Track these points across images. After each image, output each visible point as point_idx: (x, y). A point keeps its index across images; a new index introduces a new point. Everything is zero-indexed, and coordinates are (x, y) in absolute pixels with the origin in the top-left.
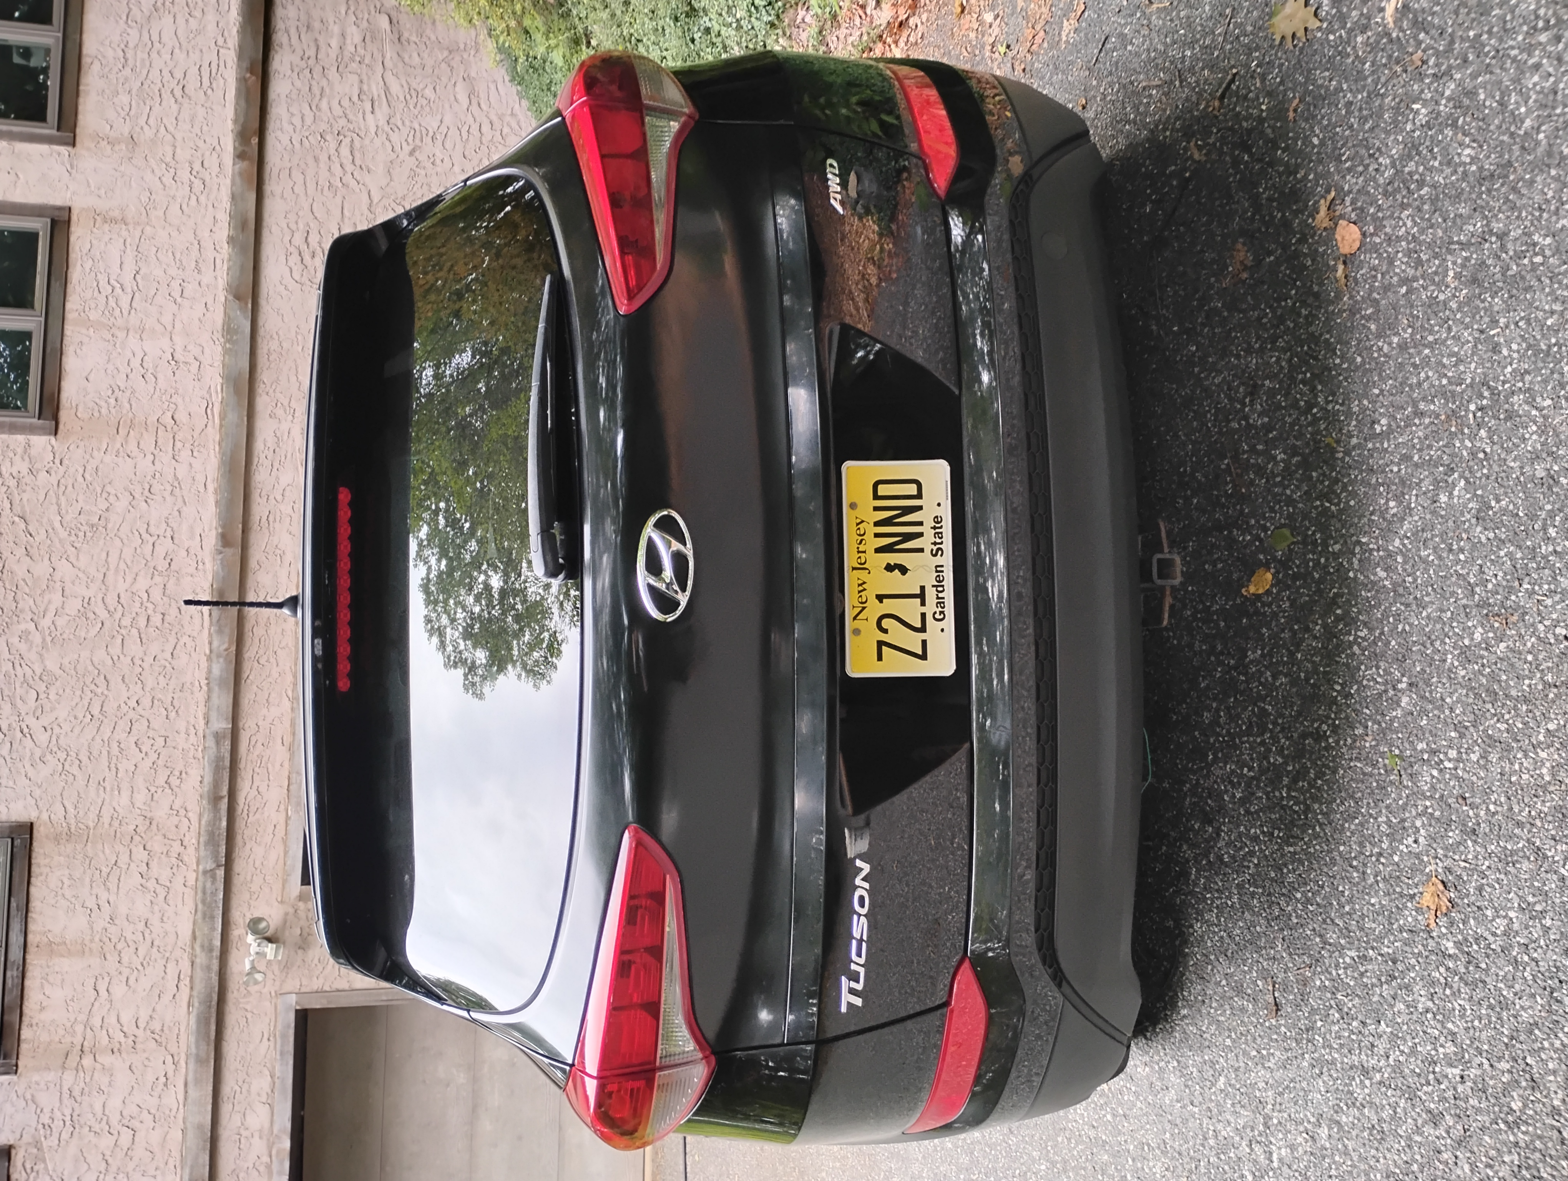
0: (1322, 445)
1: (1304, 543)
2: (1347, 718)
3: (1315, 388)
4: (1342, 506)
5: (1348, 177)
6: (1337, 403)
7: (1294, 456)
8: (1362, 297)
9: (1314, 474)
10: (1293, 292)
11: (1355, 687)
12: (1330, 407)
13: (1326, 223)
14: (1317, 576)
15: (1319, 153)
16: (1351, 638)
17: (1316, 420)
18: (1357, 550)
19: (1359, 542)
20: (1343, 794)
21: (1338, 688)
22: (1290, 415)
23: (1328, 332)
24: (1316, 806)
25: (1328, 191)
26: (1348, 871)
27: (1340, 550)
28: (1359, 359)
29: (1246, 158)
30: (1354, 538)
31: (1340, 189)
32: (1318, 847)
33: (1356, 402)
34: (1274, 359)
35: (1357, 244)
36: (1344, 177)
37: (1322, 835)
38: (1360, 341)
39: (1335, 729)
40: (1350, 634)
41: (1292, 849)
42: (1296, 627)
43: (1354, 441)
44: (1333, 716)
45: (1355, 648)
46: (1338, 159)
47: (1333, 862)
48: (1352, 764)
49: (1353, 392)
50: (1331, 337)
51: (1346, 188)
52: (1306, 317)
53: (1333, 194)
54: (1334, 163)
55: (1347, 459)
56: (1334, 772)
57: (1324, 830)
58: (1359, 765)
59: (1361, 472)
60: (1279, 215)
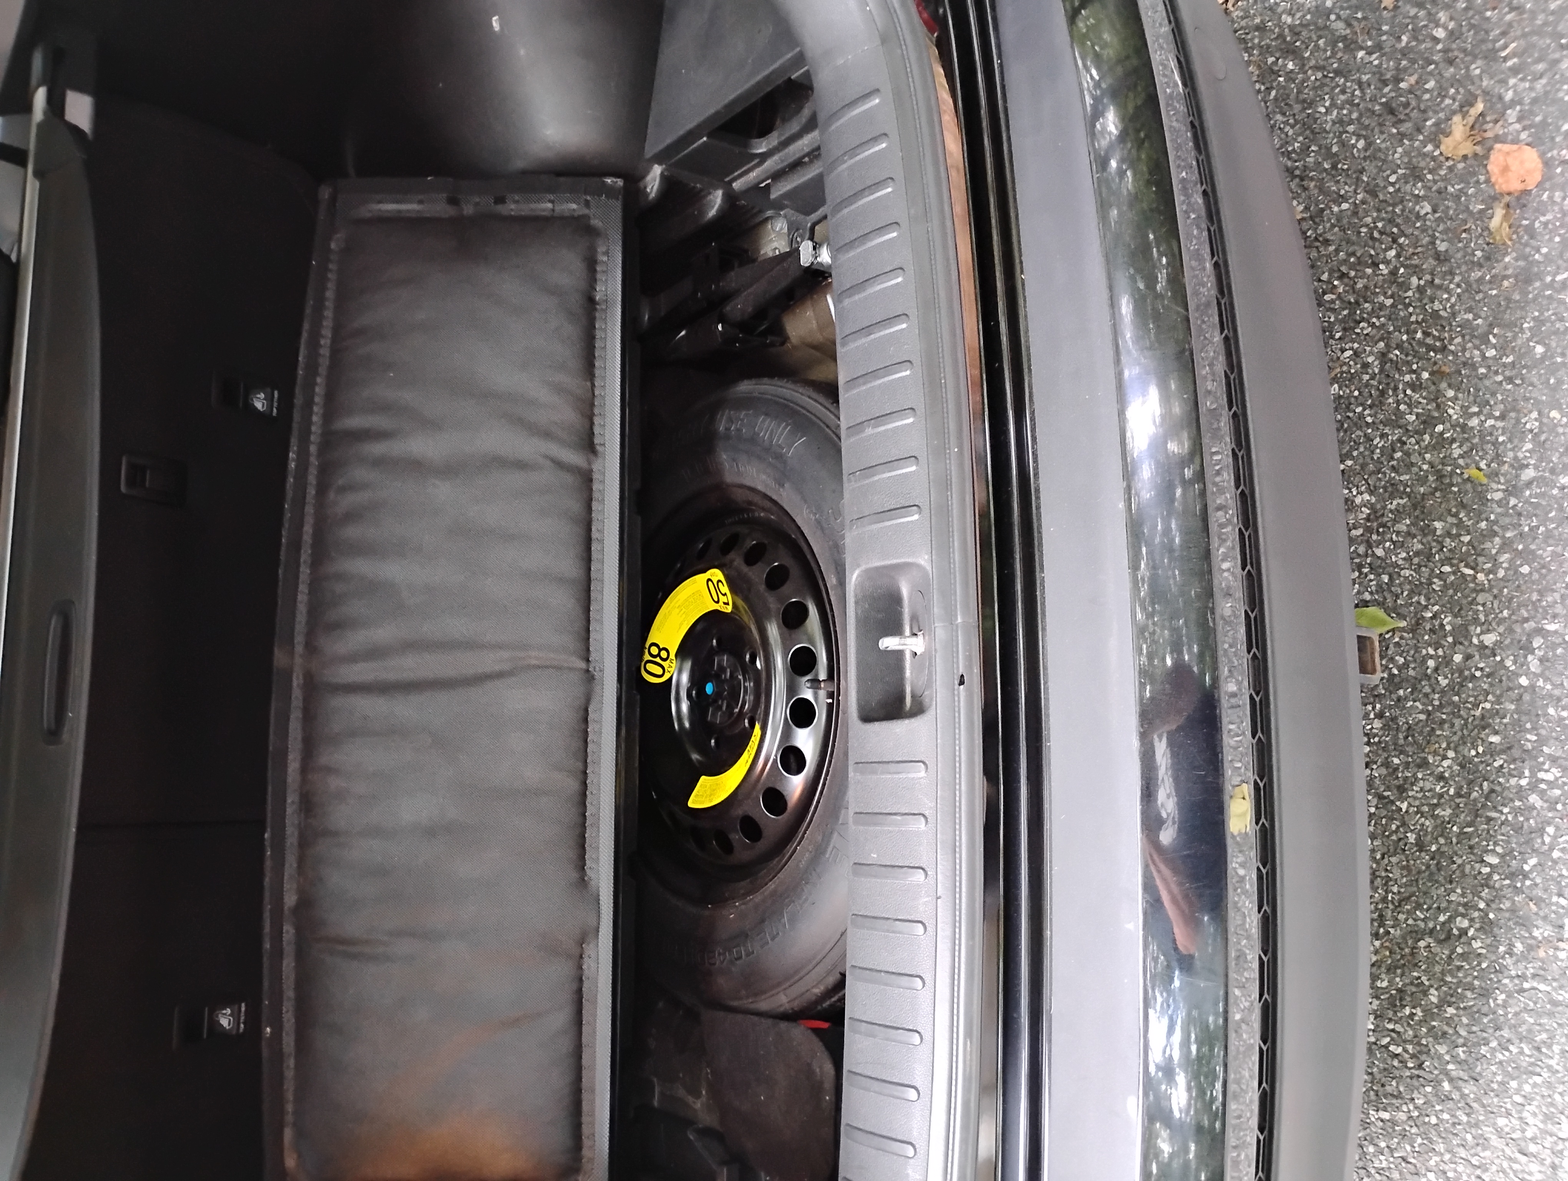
0: (1456, 480)
1: (1415, 628)
2: (1513, 910)
3: (1439, 394)
4: (1501, 573)
5: (1512, 82)
6: (1490, 416)
7: (1392, 497)
8: (1546, 255)
9: (1438, 525)
10: (1393, 253)
11: (1533, 861)
12: (1474, 422)
13: (1467, 148)
14: (1444, 682)
15: (1445, 51)
16: (1524, 782)
17: (1441, 443)
18: (1537, 642)
19: (1540, 631)
20: (1506, 1033)
21: (1493, 860)
22: (1383, 436)
23: (1469, 310)
24: (1442, 1049)
25: (1469, 102)
26: (1515, 1161)
27: (1496, 643)
28: (1539, 349)
29: (1290, 66)
30: (1531, 625)
31: (1494, 100)
32: (1446, 1116)
33: (1534, 415)
34: (1348, 353)
35: (1538, 177)
36: (1504, 82)
37: (1456, 1096)
38: (1539, 322)
39: (1487, 927)
40: (1521, 776)
41: (1386, 1115)
42: (1396, 761)
43: (1529, 474)
44: (1482, 905)
45: (1534, 799)
46: (1491, 56)
47: (1482, 1142)
48: (1526, 985)
49: (1527, 399)
50: (1477, 316)
51: (1509, 96)
52: (1420, 290)
53: (1480, 107)
54: (1479, 62)
55: (1513, 501)
56: (1485, 994)
57: (1458, 1089)
58: (1542, 987)
59: (1544, 521)
60: (1361, 144)
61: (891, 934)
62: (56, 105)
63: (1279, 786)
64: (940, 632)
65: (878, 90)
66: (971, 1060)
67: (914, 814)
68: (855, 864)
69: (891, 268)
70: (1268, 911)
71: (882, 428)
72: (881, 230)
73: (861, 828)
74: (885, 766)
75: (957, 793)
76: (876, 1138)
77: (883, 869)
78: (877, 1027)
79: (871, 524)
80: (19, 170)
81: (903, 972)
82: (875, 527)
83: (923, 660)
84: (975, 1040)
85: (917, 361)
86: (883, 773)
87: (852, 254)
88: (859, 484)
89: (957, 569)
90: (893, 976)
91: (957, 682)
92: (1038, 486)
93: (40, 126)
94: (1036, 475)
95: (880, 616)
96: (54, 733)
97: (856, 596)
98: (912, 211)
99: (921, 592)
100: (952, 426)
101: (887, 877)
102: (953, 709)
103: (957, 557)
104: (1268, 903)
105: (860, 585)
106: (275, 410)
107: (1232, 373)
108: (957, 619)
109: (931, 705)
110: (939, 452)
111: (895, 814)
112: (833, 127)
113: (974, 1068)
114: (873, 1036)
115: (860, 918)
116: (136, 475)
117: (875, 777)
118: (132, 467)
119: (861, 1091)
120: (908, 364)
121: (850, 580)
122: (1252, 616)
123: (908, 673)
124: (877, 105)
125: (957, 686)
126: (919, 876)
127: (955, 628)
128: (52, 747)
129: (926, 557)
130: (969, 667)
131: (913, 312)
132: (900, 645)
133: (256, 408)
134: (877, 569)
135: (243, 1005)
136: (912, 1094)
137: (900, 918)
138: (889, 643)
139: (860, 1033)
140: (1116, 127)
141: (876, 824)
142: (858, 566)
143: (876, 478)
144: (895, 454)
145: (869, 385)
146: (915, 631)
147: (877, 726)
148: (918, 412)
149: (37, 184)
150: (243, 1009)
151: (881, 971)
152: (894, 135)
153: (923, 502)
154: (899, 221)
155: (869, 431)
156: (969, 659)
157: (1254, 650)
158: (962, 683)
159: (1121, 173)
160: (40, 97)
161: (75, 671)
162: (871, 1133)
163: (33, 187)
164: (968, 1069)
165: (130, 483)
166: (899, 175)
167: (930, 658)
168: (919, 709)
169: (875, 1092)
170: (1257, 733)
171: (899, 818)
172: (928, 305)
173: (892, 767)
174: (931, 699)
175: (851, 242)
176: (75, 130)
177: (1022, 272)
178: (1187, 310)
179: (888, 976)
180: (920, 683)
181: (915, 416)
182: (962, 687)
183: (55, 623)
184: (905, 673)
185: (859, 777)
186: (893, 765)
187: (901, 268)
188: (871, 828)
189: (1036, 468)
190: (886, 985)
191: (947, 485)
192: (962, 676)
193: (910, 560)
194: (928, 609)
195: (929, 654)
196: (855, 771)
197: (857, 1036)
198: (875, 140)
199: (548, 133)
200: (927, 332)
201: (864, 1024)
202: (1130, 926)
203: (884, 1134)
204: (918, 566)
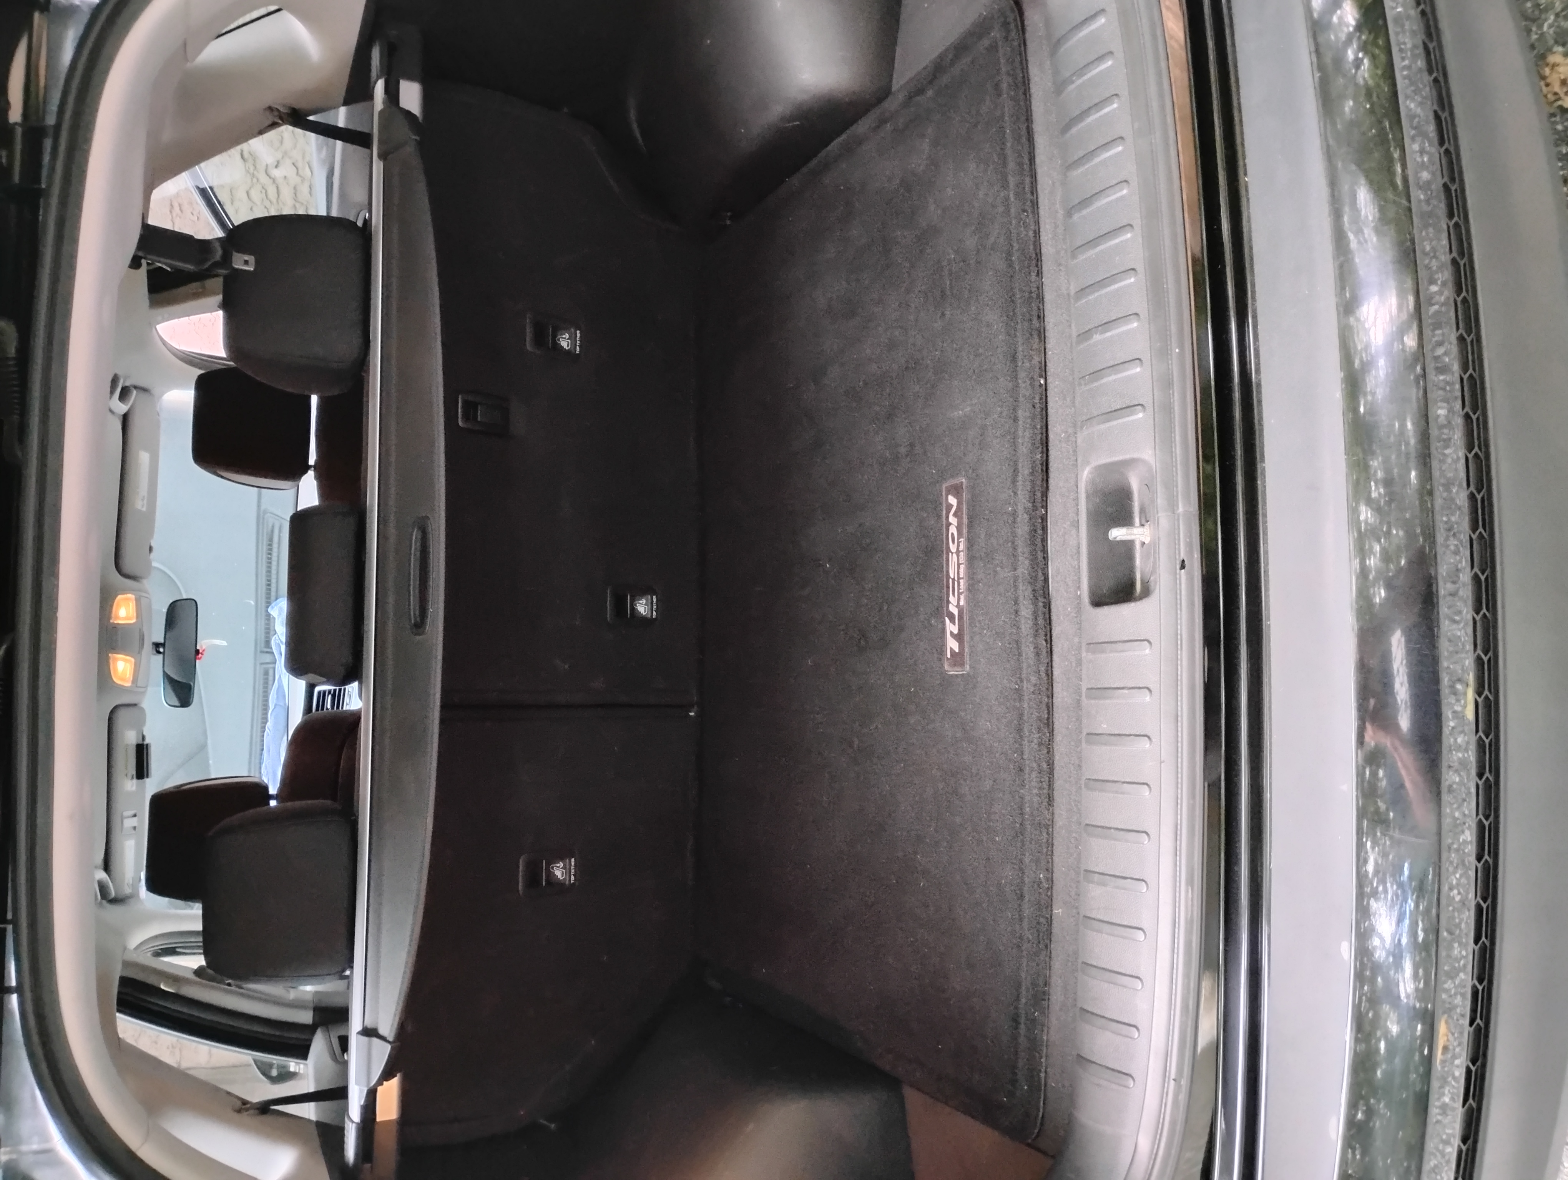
61: (1119, 795)
62: (392, 94)
63: (1505, 660)
64: (1164, 521)
65: (1103, 10)
66: (1192, 905)
67: (1140, 688)
68: (1088, 734)
69: (1116, 182)
70: (1491, 778)
71: (1108, 334)
72: (1106, 146)
73: (1093, 702)
74: (1113, 645)
75: (1179, 667)
76: (1108, 974)
77: (1112, 737)
78: (1107, 877)
79: (1099, 424)
80: (364, 151)
81: (1131, 828)
82: (1103, 427)
83: (1150, 549)
84: (1196, 888)
85: (1140, 268)
86: (1111, 651)
87: (1081, 170)
88: (1088, 387)
89: (1178, 462)
90: (1122, 833)
91: (1178, 567)
92: (1260, 380)
93: (381, 112)
94: (1258, 371)
95: (1109, 510)
96: (419, 626)
97: (1087, 492)
98: (1136, 125)
99: (1148, 486)
100: (1174, 328)
101: (1116, 745)
102: (1175, 591)
103: (1178, 450)
104: (1490, 771)
105: (1092, 482)
106: (578, 348)
107: (1462, 259)
108: (1178, 508)
109: (1155, 589)
110: (1163, 353)
111: (1123, 688)
112: (1062, 49)
113: (1195, 913)
114: (1105, 885)
115: (1092, 782)
116: (470, 409)
117: (1104, 656)
118: (465, 402)
119: (1095, 933)
120: (1133, 272)
121: (1082, 478)
122: (1479, 497)
123: (1138, 562)
124: (1103, 25)
125: (1178, 571)
126: (1145, 744)
127: (1176, 517)
128: (418, 638)
129: (1150, 452)
130: (1190, 552)
131: (1137, 223)
132: (1127, 535)
133: (562, 347)
134: (1106, 466)
135: (573, 860)
136: (1140, 935)
137: (1127, 780)
138: (1117, 534)
139: (1092, 882)
140: (1355, 19)
141: (1105, 698)
142: (1088, 463)
143: (1104, 380)
144: (1122, 357)
145: (1096, 294)
146: (1143, 523)
147: (1106, 610)
148: (1142, 316)
149: (382, 164)
150: (573, 863)
151: (1110, 828)
152: (1120, 54)
153: (1147, 400)
154: (1122, 136)
155: (1097, 337)
156: (1189, 545)
157: (1481, 529)
158: (1183, 566)
159: (1358, 63)
160: (379, 88)
161: (433, 576)
162: (1103, 969)
163: (378, 167)
164: (1190, 913)
165: (466, 417)
166: (1124, 93)
167: (1155, 546)
168: (1146, 592)
169: (1108, 934)
170: (1481, 609)
171: (1126, 691)
172: (1151, 214)
173: (1119, 646)
174: (1156, 583)
175: (1079, 159)
176: (408, 114)
177: (1246, 174)
178: (1410, 201)
179: (1117, 832)
180: (1147, 570)
181: (1139, 320)
182: (1183, 571)
183: (416, 534)
184: (1135, 562)
185: (1090, 656)
186: (1120, 644)
187: (1126, 181)
188: (1102, 702)
189: (1258, 364)
190: (1115, 839)
191: (1168, 384)
192: (1183, 561)
193: (1136, 456)
194: (1153, 501)
195: (1155, 544)
196: (1087, 651)
197: (1090, 885)
198: (1101, 58)
199: (804, 77)
200: (1151, 239)
201: (1097, 875)
202: (1344, 787)
203: (1115, 969)
204: (1144, 462)
